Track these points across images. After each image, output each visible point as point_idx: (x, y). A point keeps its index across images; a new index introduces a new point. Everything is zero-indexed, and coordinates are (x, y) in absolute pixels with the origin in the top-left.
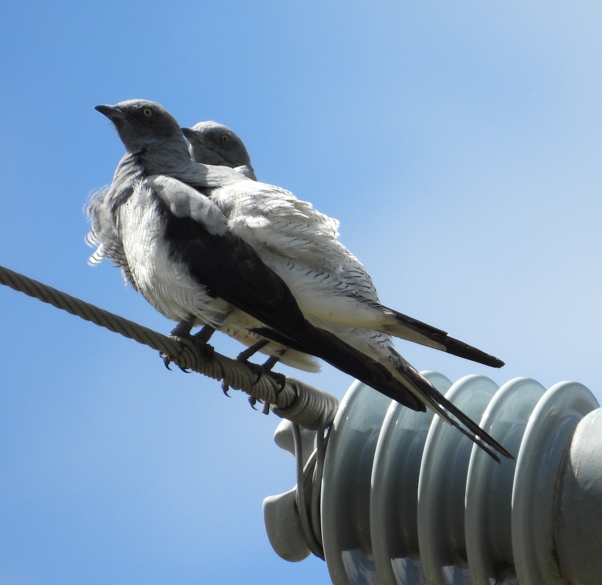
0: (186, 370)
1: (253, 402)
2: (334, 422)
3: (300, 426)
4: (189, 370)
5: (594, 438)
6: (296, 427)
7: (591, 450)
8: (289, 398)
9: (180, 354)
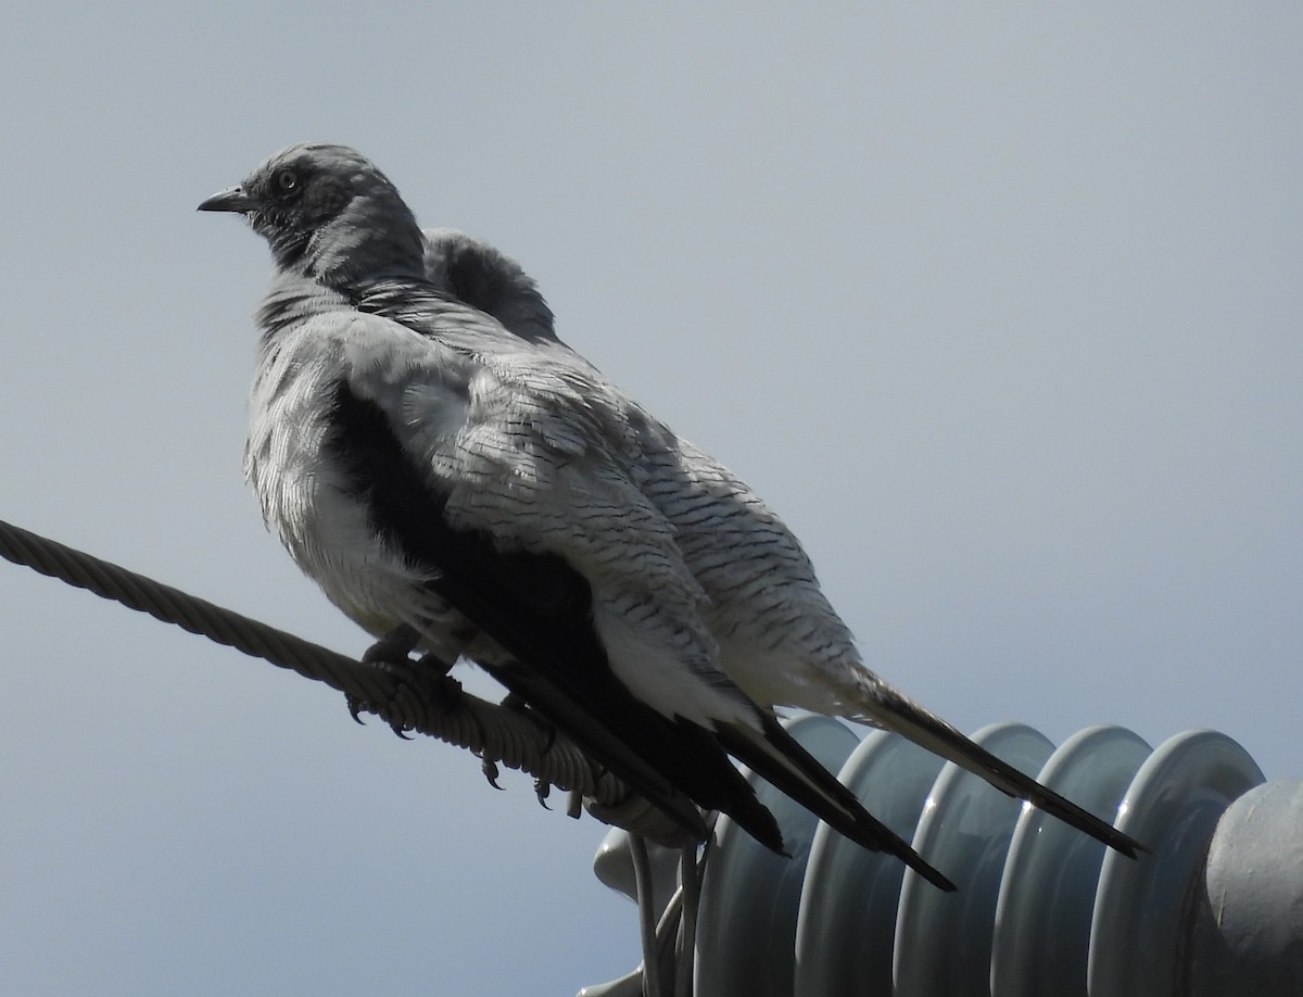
0: (403, 732)
1: (543, 792)
2: (716, 830)
3: (647, 841)
4: (413, 733)
5: (1254, 845)
6: (639, 841)
7: (1250, 871)
9: (392, 698)
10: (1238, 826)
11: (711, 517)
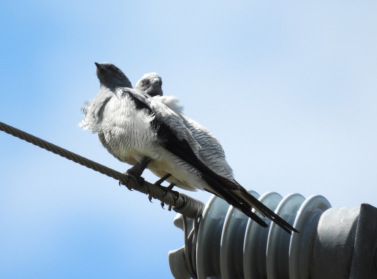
0: (131, 189)
1: (163, 205)
2: (203, 215)
3: (186, 216)
4: (133, 189)
5: (329, 222)
6: (184, 217)
7: (328, 228)
8: (181, 203)
9: (128, 182)
10: (325, 218)
11: (203, 138)
